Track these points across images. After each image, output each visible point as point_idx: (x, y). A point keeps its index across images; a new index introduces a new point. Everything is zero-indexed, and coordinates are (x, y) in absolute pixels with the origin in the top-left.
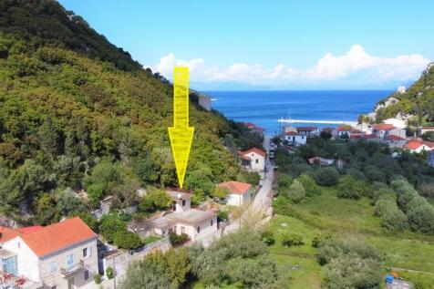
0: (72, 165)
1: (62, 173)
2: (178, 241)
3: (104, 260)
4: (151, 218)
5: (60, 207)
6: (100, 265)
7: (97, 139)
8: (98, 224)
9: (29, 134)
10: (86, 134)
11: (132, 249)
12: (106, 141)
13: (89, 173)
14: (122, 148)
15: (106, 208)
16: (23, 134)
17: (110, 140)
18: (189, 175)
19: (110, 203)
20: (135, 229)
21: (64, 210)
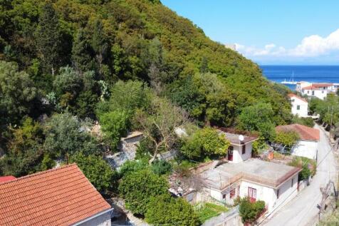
0: (81, 83)
1: (64, 92)
7: (122, 55)
8: (116, 177)
9: (21, 36)
10: (105, 46)
12: (133, 59)
13: (107, 98)
14: (152, 70)
15: (130, 150)
16: (11, 33)
17: (138, 59)
18: (240, 112)
19: (138, 143)
20: (180, 189)
21: (57, 149)
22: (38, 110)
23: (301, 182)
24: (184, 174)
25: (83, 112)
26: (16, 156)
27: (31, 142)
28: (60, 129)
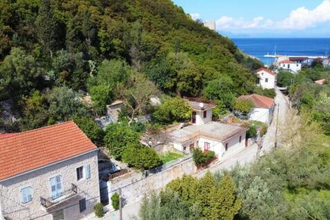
0: (74, 63)
1: (61, 70)
2: (204, 160)
3: (109, 184)
4: (169, 130)
5: (53, 109)
6: (103, 191)
7: (106, 38)
8: (102, 133)
9: (25, 25)
10: (92, 31)
11: (146, 168)
12: (116, 41)
13: (95, 74)
15: (114, 115)
16: (17, 23)
17: (120, 41)
18: (206, 85)
19: (119, 109)
20: (150, 142)
21: (59, 113)
22: (42, 84)
23: (249, 139)
24: (154, 132)
25: (76, 85)
26: (29, 119)
27: (39, 108)
28: (60, 99)
